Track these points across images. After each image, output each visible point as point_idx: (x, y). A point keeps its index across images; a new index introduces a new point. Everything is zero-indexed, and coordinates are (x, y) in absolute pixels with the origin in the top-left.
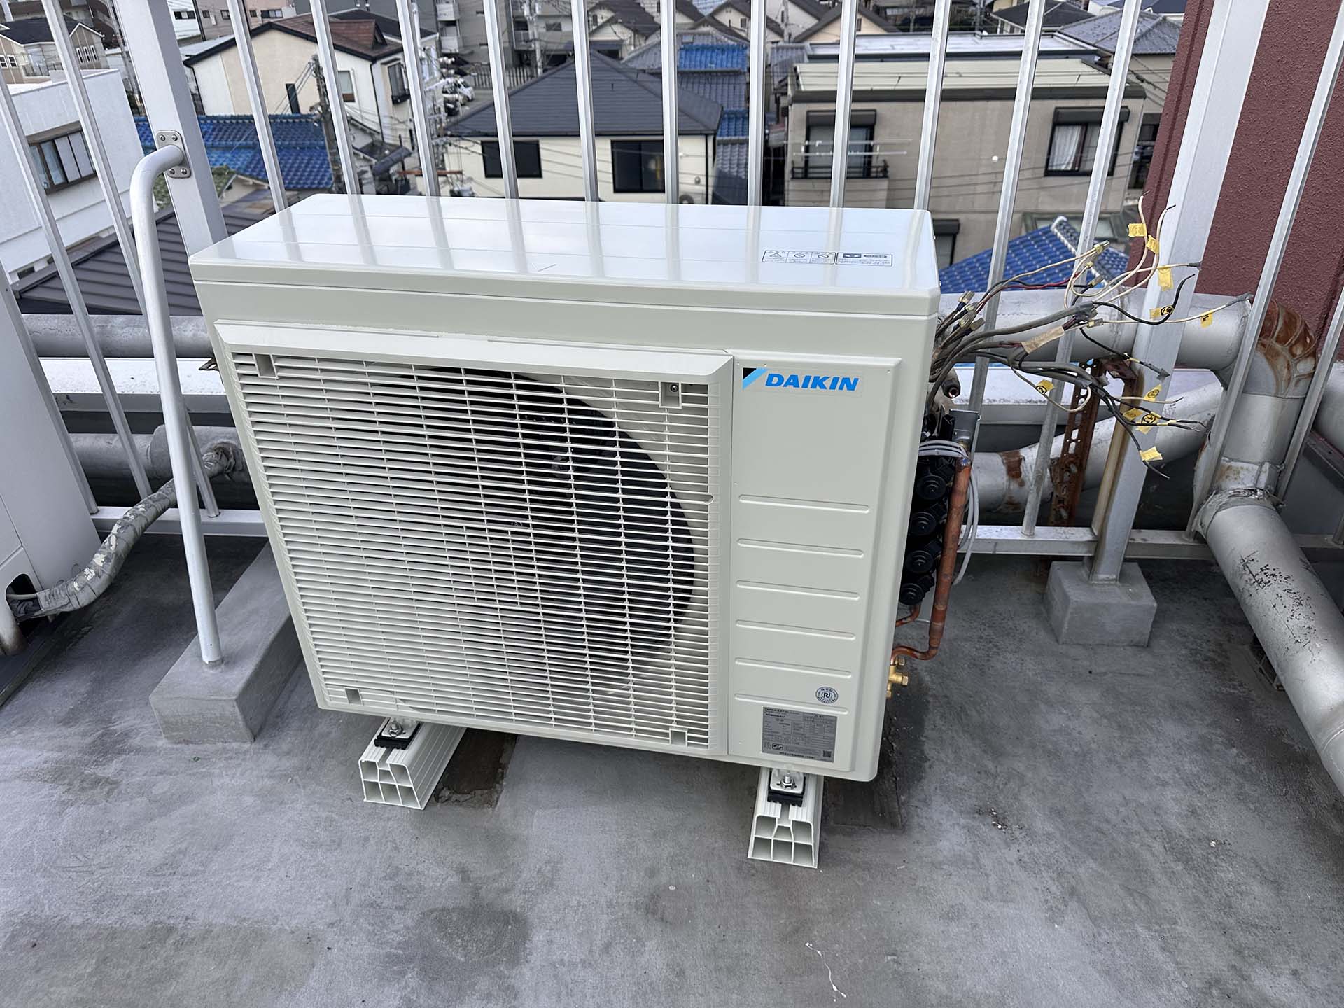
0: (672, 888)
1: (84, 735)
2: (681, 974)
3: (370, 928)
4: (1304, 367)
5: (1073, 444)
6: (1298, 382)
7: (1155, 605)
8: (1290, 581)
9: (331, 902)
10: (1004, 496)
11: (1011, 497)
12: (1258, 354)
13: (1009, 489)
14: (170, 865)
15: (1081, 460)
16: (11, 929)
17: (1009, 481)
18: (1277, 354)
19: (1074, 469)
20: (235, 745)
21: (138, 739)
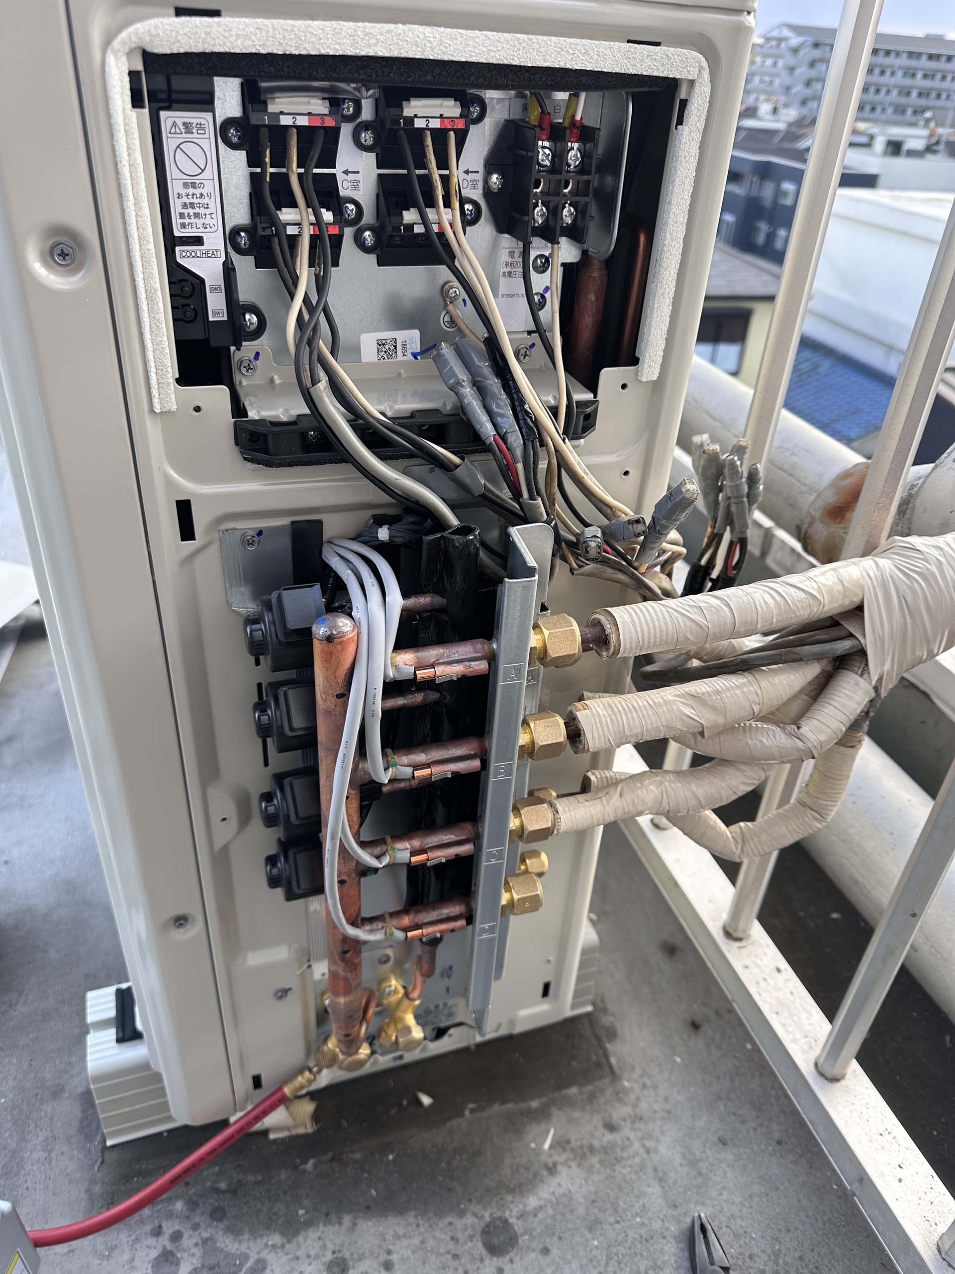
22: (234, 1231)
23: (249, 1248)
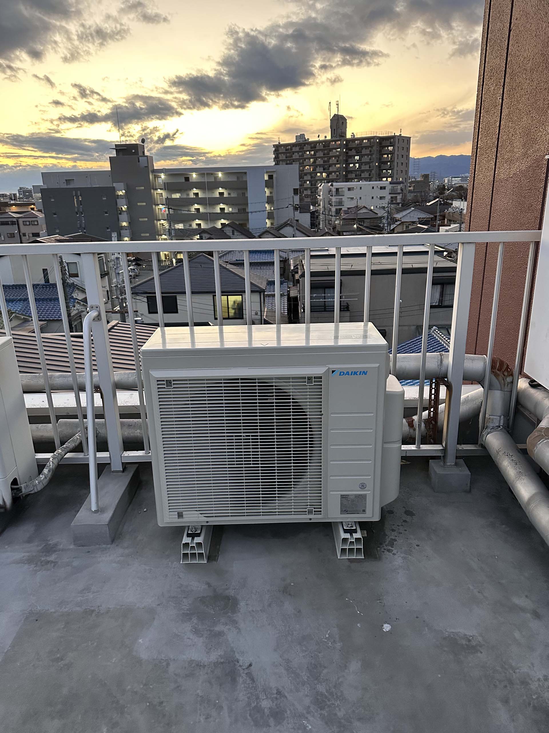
0: (292, 584)
1: (38, 546)
2: (299, 611)
3: (175, 605)
4: (509, 379)
5: (432, 413)
6: (508, 385)
7: (470, 473)
8: (513, 456)
9: (157, 598)
10: (408, 435)
11: (411, 435)
12: (491, 375)
13: (410, 432)
14: (87, 589)
15: (436, 419)
16: (25, 615)
17: (409, 428)
18: (499, 375)
19: (433, 422)
20: (104, 546)
21: (62, 546)
22: (384, 542)
23: (388, 540)
